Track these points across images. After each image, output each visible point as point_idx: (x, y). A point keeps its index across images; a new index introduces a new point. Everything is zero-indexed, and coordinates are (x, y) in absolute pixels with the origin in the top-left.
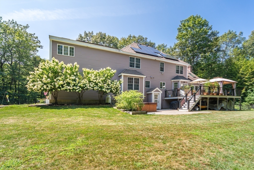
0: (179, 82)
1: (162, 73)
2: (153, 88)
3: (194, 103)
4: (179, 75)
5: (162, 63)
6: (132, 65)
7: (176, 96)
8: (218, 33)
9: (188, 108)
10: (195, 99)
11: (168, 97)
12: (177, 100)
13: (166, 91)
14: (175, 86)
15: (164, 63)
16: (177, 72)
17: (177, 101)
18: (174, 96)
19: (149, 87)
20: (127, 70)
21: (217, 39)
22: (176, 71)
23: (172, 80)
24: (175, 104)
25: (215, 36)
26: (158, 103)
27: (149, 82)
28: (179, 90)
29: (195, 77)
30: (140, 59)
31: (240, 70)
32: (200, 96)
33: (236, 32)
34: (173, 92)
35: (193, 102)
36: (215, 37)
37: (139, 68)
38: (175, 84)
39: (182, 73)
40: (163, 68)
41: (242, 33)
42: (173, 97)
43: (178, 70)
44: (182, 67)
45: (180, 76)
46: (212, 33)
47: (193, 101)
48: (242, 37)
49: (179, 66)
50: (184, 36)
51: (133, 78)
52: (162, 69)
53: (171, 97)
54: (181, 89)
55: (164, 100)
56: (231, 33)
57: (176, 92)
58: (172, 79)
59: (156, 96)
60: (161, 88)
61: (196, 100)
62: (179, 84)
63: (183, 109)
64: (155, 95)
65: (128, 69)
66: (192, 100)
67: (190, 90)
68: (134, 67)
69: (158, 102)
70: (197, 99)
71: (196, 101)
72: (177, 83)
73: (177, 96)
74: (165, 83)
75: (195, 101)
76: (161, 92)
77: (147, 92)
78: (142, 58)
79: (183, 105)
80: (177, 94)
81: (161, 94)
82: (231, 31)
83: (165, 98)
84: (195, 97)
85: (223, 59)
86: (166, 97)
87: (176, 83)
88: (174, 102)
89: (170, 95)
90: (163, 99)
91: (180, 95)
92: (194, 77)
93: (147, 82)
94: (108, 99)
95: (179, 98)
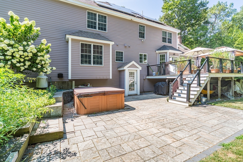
0: (167, 54)
1: (142, 40)
2: (127, 62)
3: (198, 89)
4: (167, 44)
5: (142, 26)
6: (91, 25)
7: (162, 75)
8: (208, 3)
9: (188, 99)
10: (199, 80)
11: (152, 75)
12: (164, 80)
13: (148, 67)
14: (161, 60)
15: (144, 26)
16: (164, 40)
17: (165, 83)
18: (160, 74)
19: (122, 61)
20: (81, 31)
21: (206, 10)
22: (161, 39)
23: (156, 51)
24: (163, 86)
25: (204, 6)
26: (135, 85)
27: (122, 53)
28: (168, 65)
29: (187, 49)
30: (105, 17)
31: (234, 43)
32: (208, 75)
33: (226, 3)
34: (159, 67)
35: (196, 87)
36: (204, 8)
37: (105, 30)
38: (161, 57)
39: (170, 42)
40: (144, 34)
41: (232, 4)
42: (158, 75)
43: (166, 38)
44: (171, 34)
45: (168, 46)
46: (201, 3)
47: (196, 85)
48: (233, 8)
49: (166, 32)
50: (170, 6)
51: (90, 45)
52: (142, 35)
53: (156, 75)
54: (171, 63)
55: (146, 80)
56: (220, 4)
57: (163, 67)
58: (158, 50)
59: (131, 74)
60: (140, 62)
61: (201, 82)
62: (167, 57)
63: (177, 99)
64: (130, 72)
65: (84, 30)
66: (194, 82)
67: (187, 64)
68: (95, 28)
69: (135, 83)
70: (202, 80)
71: (201, 85)
72: (164, 55)
73: (164, 74)
74: (146, 55)
75: (199, 84)
76: (140, 68)
77: (118, 68)
78: (110, 16)
79: (176, 91)
80: (164, 71)
81: (140, 70)
82: (220, 2)
83: (148, 77)
84: (199, 77)
85: (211, 33)
86: (148, 75)
87: (162, 55)
88: (160, 84)
89: (153, 73)
90: (145, 78)
91: (169, 73)
92: (185, 49)
93: (119, 52)
94: (39, 81)
95: (167, 78)
